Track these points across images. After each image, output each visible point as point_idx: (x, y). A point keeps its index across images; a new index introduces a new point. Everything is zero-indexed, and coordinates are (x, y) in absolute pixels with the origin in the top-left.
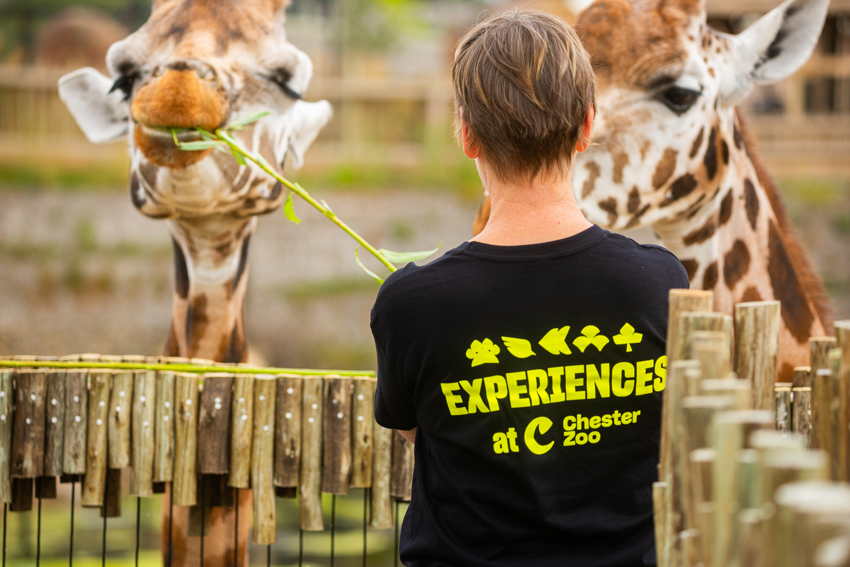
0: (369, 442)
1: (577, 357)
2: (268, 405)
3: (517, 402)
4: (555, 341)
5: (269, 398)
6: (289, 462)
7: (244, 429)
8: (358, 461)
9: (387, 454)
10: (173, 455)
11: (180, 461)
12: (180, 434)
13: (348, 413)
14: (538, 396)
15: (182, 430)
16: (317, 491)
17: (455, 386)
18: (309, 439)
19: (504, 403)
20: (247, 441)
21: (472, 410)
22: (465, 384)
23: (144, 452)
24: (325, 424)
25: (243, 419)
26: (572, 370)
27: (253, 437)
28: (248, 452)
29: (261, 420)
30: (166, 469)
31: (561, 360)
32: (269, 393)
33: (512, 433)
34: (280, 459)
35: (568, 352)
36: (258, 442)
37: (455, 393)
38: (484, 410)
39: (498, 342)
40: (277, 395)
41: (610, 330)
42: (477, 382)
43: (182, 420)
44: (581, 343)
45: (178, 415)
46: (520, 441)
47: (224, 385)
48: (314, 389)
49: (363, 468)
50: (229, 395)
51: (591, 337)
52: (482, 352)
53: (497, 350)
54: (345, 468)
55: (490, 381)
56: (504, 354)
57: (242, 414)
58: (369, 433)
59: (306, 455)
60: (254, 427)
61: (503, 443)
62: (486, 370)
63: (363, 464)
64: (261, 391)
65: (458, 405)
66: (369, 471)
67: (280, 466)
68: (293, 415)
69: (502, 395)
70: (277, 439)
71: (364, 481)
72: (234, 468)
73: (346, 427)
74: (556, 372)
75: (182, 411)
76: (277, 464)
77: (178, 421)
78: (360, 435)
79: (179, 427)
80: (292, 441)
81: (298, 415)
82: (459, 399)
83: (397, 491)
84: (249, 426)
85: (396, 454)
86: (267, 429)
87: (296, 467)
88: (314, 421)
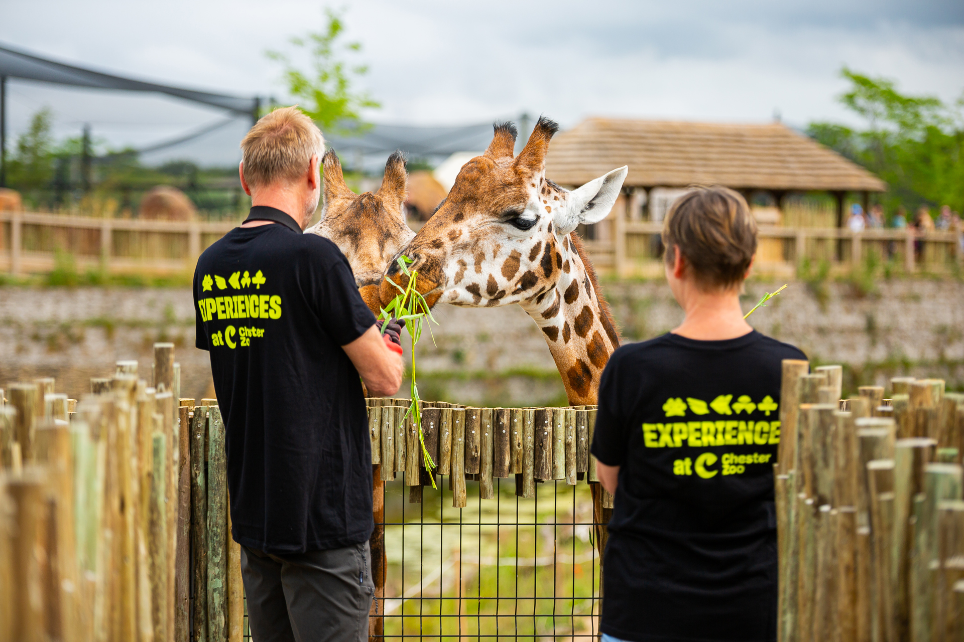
0: (521, 447)
1: (734, 417)
2: (461, 426)
3: (693, 442)
4: (721, 404)
5: (462, 422)
6: (474, 459)
7: (447, 440)
8: (515, 458)
9: (532, 453)
10: (406, 456)
11: (410, 459)
12: (409, 444)
13: (508, 430)
14: (708, 440)
15: (411, 442)
16: (490, 476)
17: (653, 427)
18: (485, 446)
19: (685, 442)
20: (450, 448)
21: (662, 444)
22: (660, 426)
23: (389, 454)
24: (495, 437)
25: (447, 435)
26: (730, 424)
27: (453, 445)
28: (449, 454)
29: (457, 435)
30: (402, 464)
31: (724, 418)
32: (462, 419)
33: (688, 461)
34: (469, 457)
35: (729, 413)
36: (455, 447)
37: (653, 431)
38: (671, 445)
39: (685, 401)
40: (466, 420)
41: (757, 400)
42: (669, 426)
43: (411, 435)
44: (738, 407)
45: (408, 433)
46: (693, 468)
47: (435, 414)
48: (489, 416)
49: (518, 462)
50: (438, 420)
51: (745, 404)
52: (674, 407)
53: (684, 407)
54: (507, 463)
55: (677, 426)
56: (688, 411)
57: (445, 432)
58: (521, 442)
59: (484, 455)
60: (453, 439)
61: (681, 467)
62: (676, 419)
63: (517, 459)
64: (457, 418)
65: (653, 440)
66: (521, 464)
67: (469, 462)
68: (476, 432)
69: (684, 437)
70: (466, 446)
71: (518, 470)
72: (442, 464)
73: (508, 438)
74: (720, 425)
75: (411, 430)
76: (467, 461)
77: (408, 436)
78: (516, 443)
79: (409, 439)
80: (476, 447)
81: (479, 432)
82: (654, 436)
83: (538, 475)
84: (450, 438)
85: (537, 454)
86: (460, 440)
87: (478, 462)
88: (488, 435)
